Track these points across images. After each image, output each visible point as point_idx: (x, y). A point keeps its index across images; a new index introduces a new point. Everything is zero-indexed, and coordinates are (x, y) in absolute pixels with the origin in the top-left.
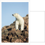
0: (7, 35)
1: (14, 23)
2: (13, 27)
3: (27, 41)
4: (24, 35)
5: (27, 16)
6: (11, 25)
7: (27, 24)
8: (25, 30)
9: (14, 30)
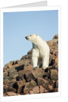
0: (15, 80)
1: (28, 53)
2: (27, 62)
3: (55, 88)
4: (49, 78)
5: (56, 37)
6: (22, 59)
7: (56, 55)
8: (51, 67)
9: (30, 68)
